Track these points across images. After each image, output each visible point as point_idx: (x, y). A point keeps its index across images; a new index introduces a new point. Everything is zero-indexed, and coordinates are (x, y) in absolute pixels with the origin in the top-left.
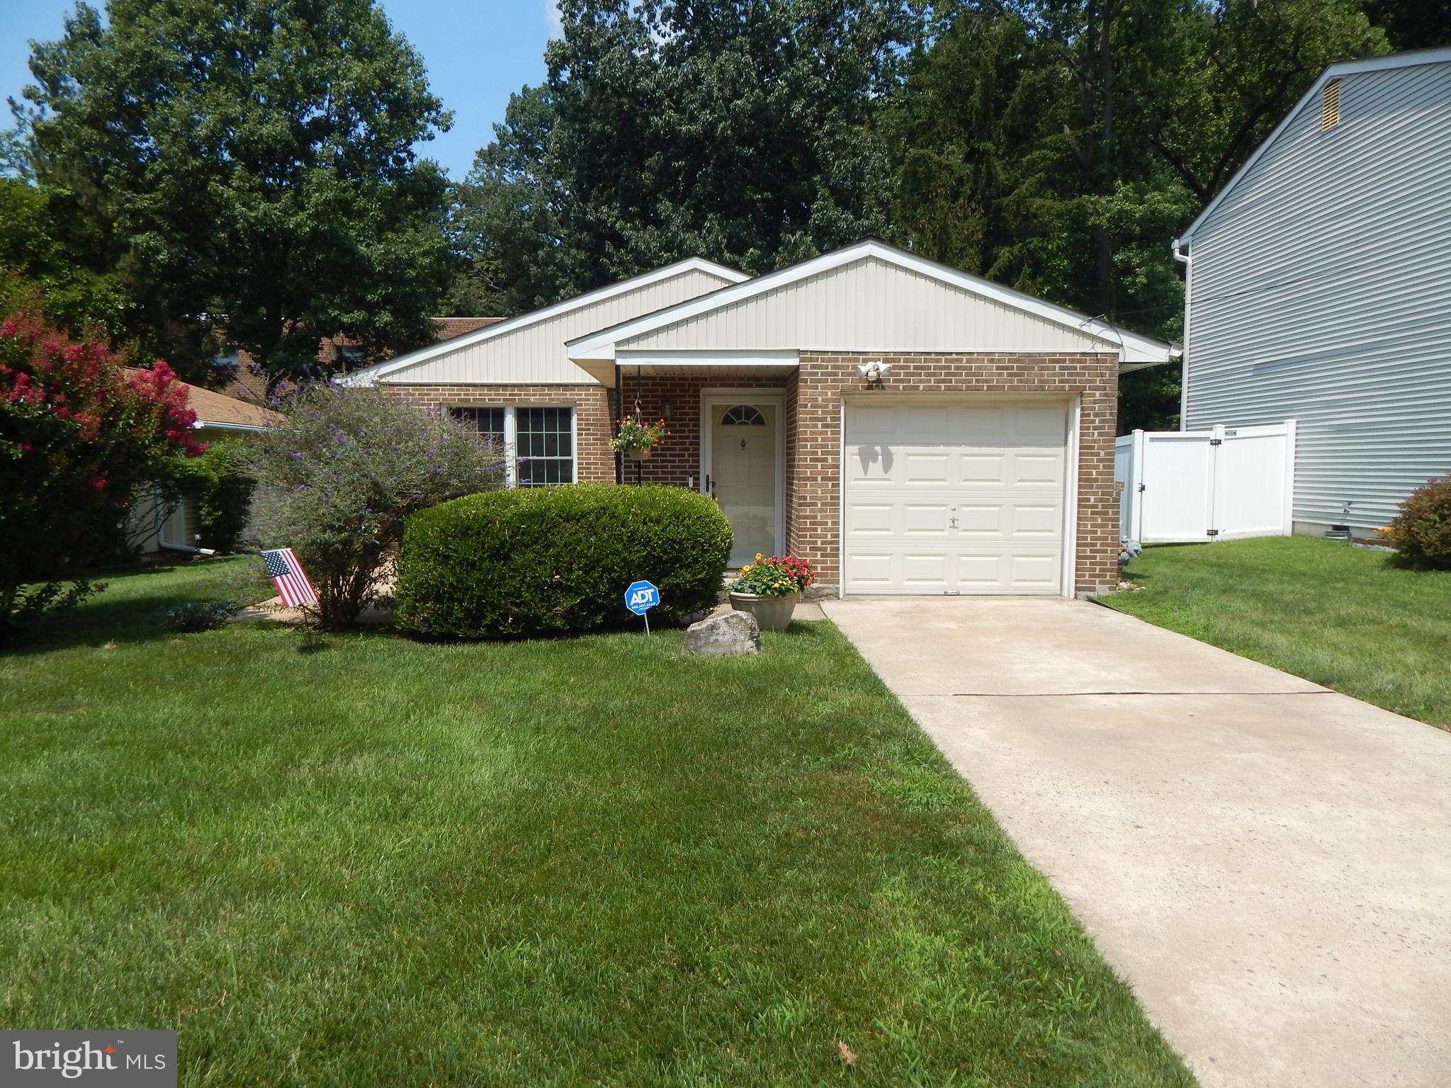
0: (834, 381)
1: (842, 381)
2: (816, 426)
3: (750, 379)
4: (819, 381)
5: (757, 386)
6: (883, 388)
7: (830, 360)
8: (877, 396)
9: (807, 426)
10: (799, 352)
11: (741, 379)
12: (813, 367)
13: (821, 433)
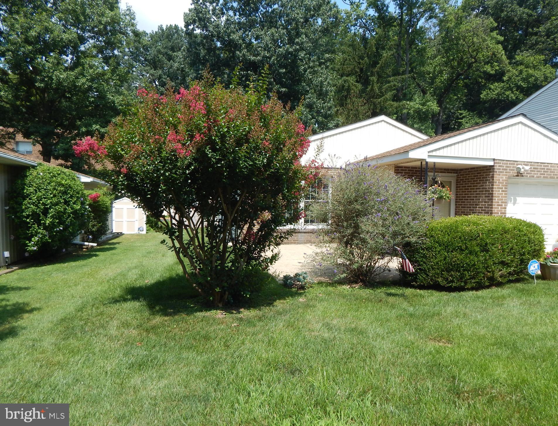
0: (506, 172)
1: (509, 172)
2: (499, 191)
3: (445, 169)
4: (501, 172)
5: (448, 173)
6: (523, 176)
7: (505, 164)
8: (519, 179)
9: (496, 191)
10: (494, 160)
11: (441, 169)
12: (499, 166)
13: (501, 194)
